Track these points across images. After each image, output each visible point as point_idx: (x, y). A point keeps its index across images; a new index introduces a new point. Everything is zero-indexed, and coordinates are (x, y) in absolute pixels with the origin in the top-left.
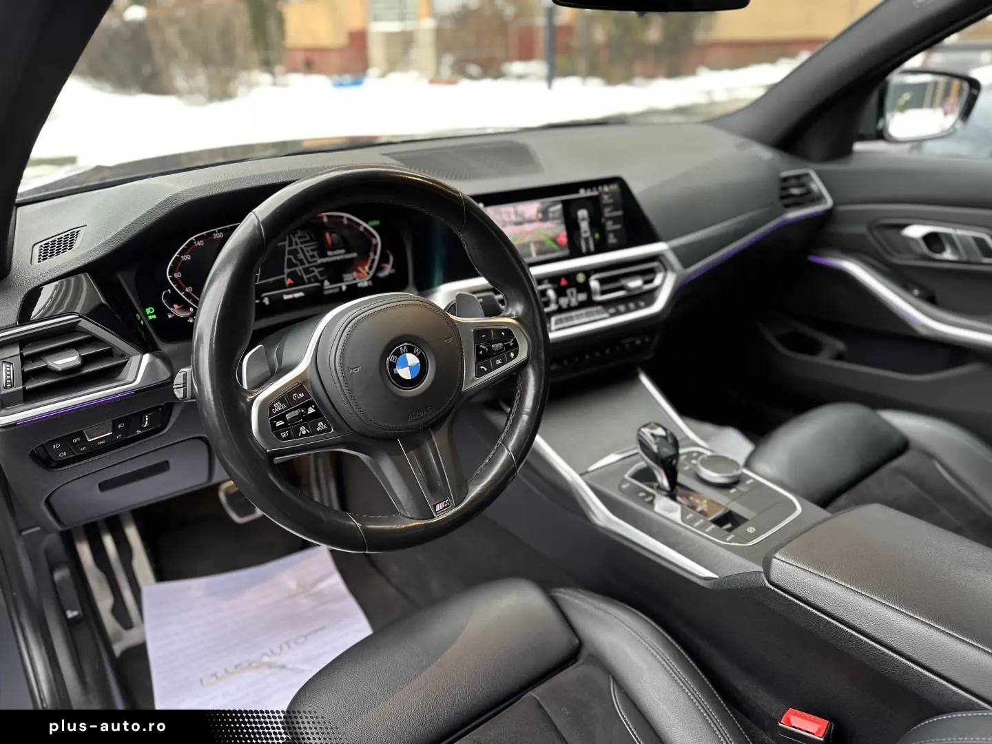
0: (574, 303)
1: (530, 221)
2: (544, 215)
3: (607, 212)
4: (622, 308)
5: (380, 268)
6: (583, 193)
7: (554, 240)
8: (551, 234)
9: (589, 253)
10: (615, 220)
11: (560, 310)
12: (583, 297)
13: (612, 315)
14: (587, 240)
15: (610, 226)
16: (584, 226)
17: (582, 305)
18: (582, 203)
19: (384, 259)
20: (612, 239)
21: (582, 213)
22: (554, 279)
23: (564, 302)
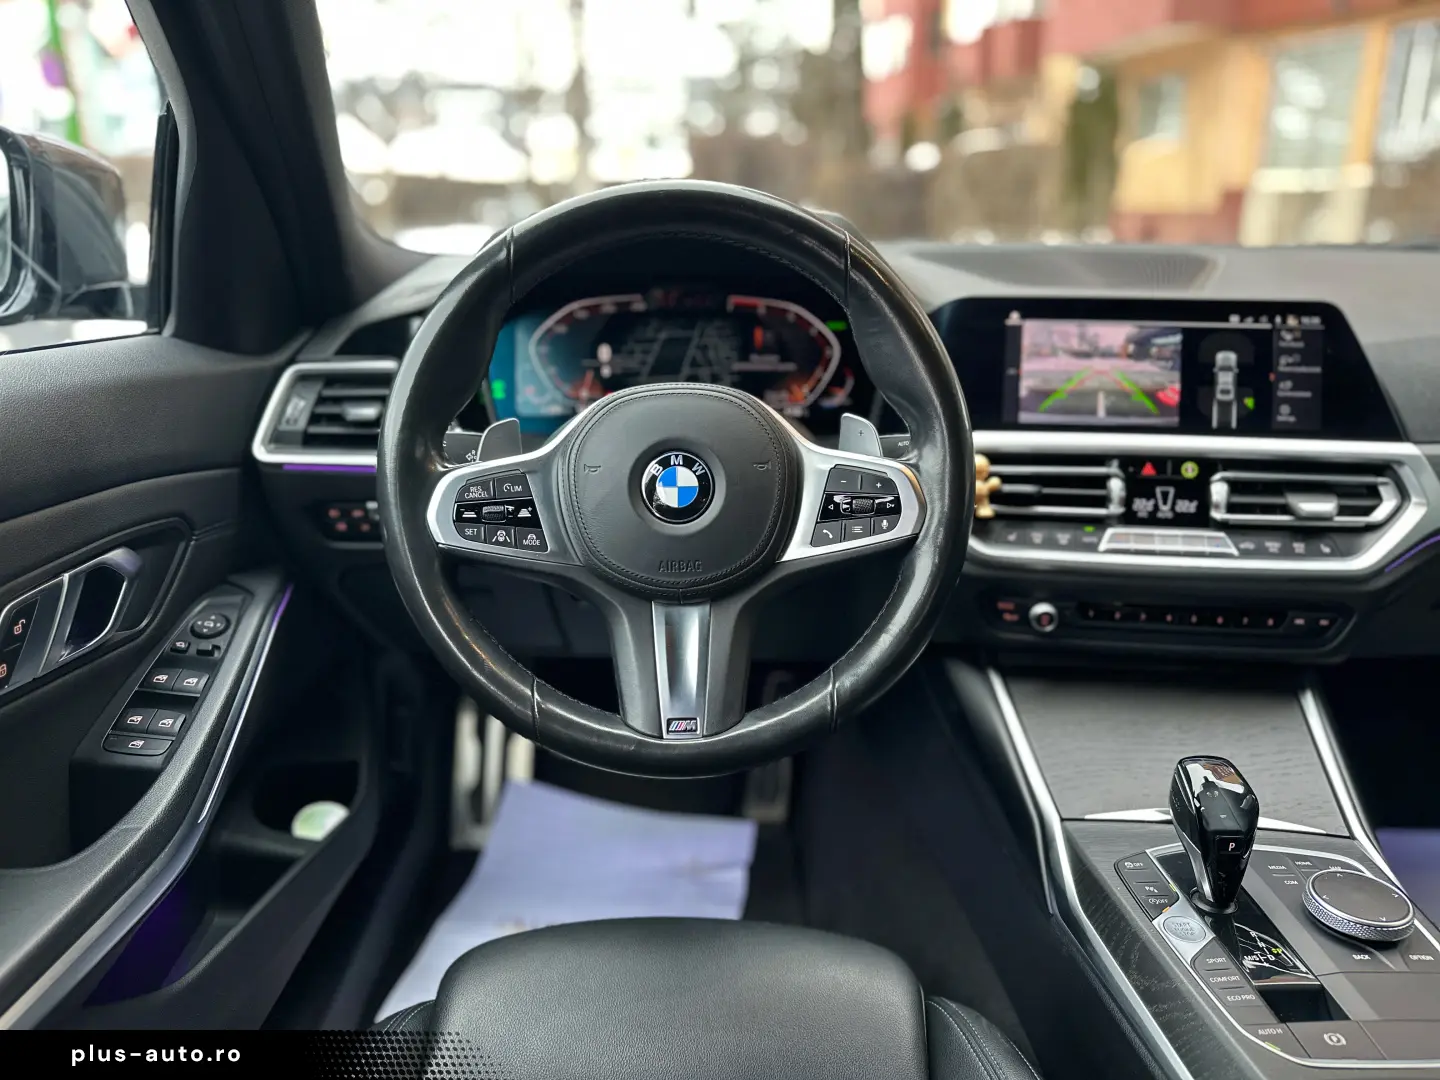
0: (1165, 511)
1: (1107, 354)
2: (1141, 349)
3: (1284, 363)
4: (1273, 545)
5: (827, 393)
6: (1234, 321)
7: (1152, 395)
8: (1147, 382)
9: (1224, 430)
10: (1300, 381)
11: (1129, 518)
12: (1187, 506)
13: (1245, 554)
14: (1225, 407)
15: (1285, 389)
16: (1226, 380)
17: (1179, 521)
18: (1229, 339)
19: (837, 381)
20: (1285, 414)
21: (1226, 358)
22: (1130, 462)
23: (1142, 506)
